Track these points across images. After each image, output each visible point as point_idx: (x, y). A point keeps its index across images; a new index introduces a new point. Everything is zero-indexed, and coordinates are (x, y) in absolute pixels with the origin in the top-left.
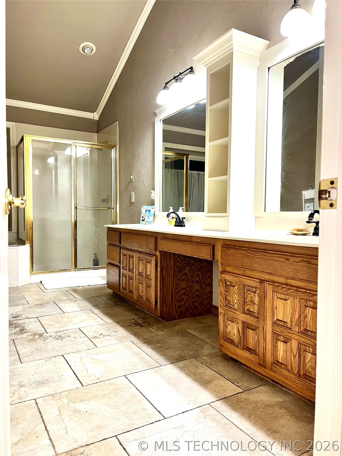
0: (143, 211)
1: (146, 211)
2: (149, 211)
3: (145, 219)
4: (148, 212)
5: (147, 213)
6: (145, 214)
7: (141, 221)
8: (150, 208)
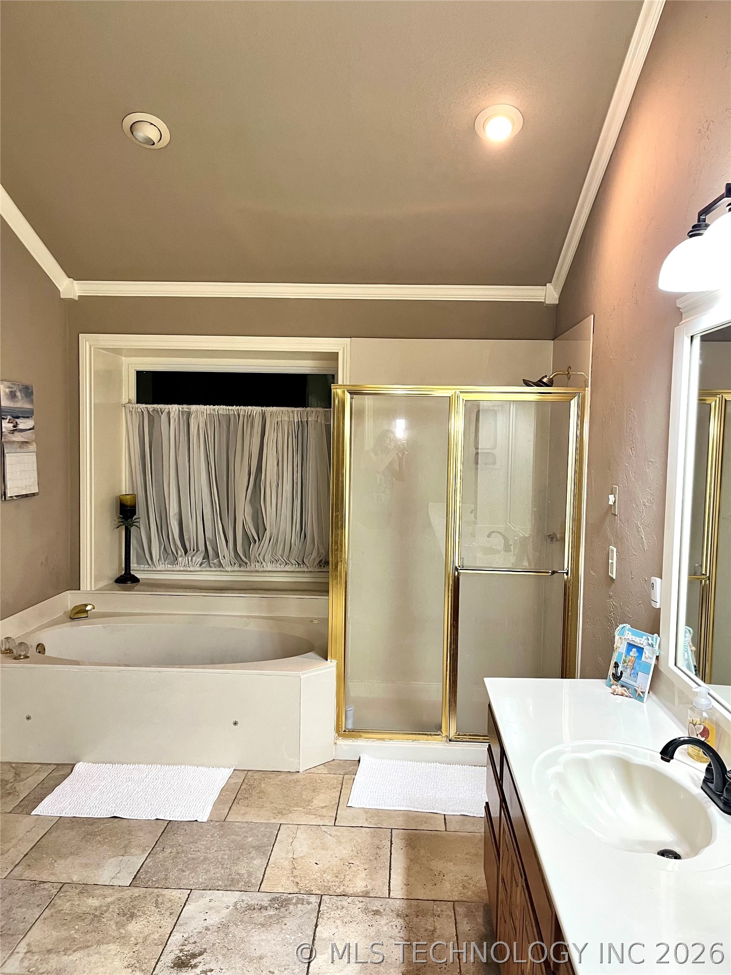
0: (620, 646)
1: (631, 647)
2: (640, 650)
3: (622, 673)
4: (634, 650)
5: (631, 653)
6: (624, 655)
7: (611, 678)
8: (641, 640)
